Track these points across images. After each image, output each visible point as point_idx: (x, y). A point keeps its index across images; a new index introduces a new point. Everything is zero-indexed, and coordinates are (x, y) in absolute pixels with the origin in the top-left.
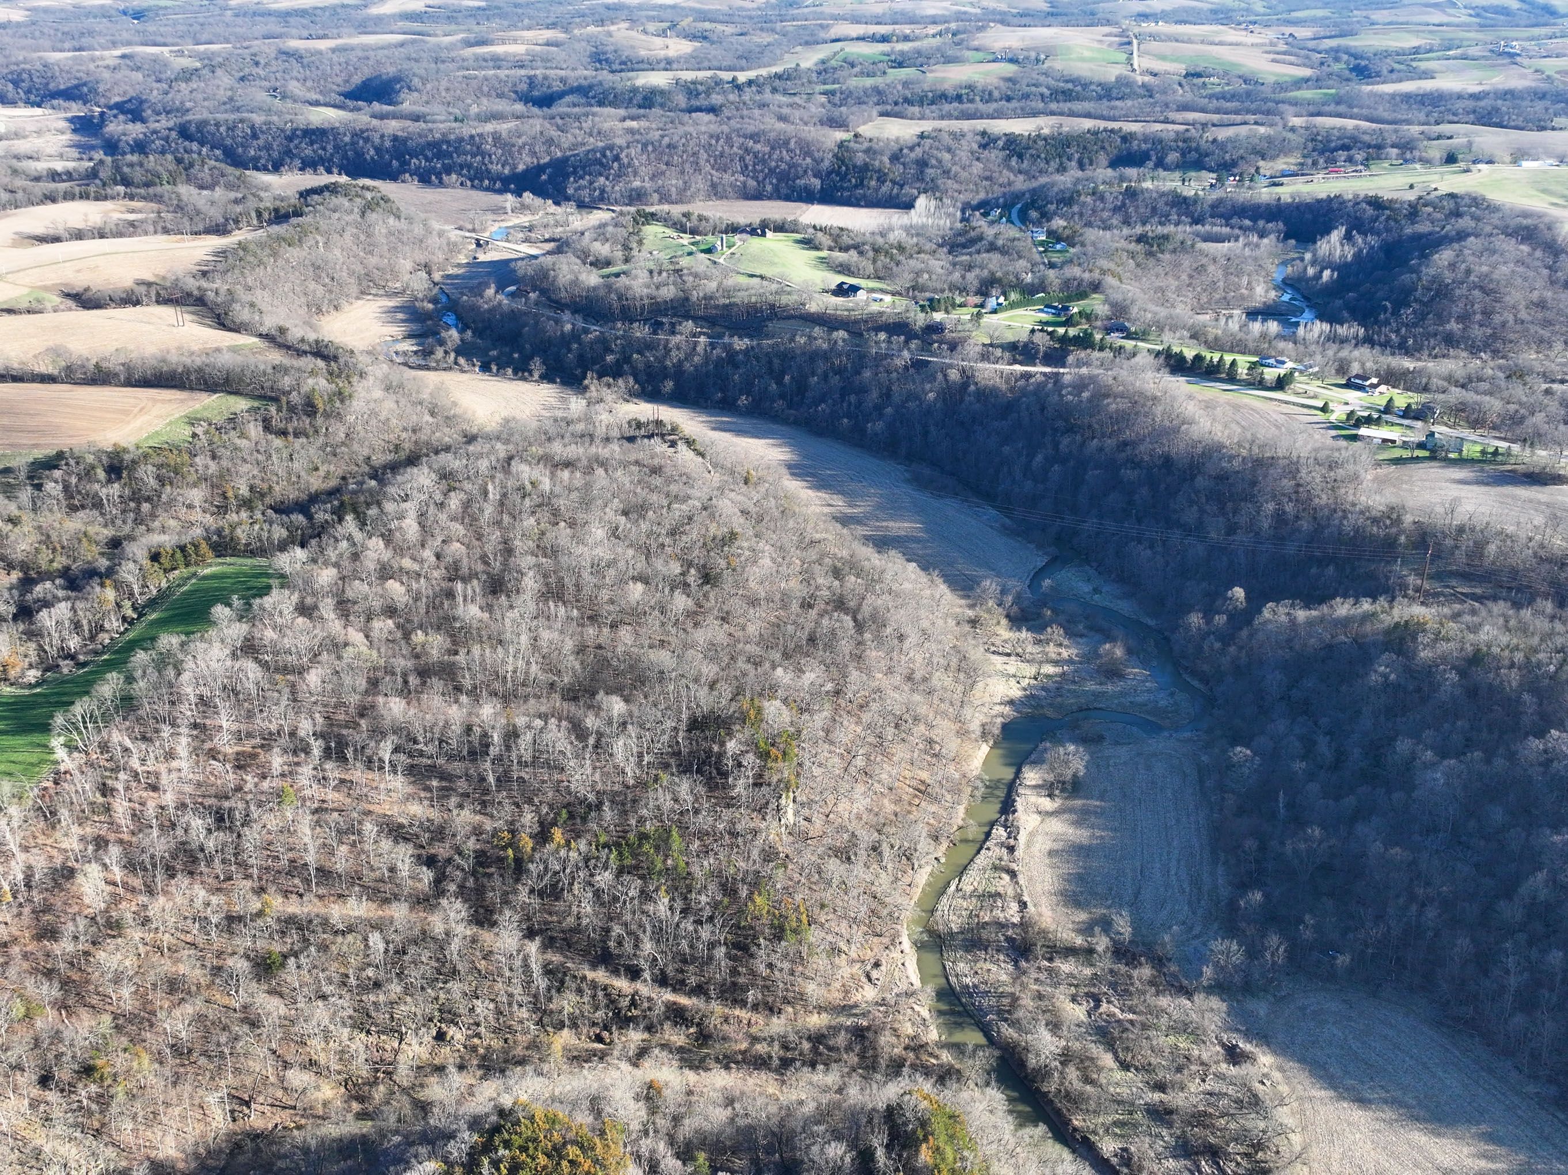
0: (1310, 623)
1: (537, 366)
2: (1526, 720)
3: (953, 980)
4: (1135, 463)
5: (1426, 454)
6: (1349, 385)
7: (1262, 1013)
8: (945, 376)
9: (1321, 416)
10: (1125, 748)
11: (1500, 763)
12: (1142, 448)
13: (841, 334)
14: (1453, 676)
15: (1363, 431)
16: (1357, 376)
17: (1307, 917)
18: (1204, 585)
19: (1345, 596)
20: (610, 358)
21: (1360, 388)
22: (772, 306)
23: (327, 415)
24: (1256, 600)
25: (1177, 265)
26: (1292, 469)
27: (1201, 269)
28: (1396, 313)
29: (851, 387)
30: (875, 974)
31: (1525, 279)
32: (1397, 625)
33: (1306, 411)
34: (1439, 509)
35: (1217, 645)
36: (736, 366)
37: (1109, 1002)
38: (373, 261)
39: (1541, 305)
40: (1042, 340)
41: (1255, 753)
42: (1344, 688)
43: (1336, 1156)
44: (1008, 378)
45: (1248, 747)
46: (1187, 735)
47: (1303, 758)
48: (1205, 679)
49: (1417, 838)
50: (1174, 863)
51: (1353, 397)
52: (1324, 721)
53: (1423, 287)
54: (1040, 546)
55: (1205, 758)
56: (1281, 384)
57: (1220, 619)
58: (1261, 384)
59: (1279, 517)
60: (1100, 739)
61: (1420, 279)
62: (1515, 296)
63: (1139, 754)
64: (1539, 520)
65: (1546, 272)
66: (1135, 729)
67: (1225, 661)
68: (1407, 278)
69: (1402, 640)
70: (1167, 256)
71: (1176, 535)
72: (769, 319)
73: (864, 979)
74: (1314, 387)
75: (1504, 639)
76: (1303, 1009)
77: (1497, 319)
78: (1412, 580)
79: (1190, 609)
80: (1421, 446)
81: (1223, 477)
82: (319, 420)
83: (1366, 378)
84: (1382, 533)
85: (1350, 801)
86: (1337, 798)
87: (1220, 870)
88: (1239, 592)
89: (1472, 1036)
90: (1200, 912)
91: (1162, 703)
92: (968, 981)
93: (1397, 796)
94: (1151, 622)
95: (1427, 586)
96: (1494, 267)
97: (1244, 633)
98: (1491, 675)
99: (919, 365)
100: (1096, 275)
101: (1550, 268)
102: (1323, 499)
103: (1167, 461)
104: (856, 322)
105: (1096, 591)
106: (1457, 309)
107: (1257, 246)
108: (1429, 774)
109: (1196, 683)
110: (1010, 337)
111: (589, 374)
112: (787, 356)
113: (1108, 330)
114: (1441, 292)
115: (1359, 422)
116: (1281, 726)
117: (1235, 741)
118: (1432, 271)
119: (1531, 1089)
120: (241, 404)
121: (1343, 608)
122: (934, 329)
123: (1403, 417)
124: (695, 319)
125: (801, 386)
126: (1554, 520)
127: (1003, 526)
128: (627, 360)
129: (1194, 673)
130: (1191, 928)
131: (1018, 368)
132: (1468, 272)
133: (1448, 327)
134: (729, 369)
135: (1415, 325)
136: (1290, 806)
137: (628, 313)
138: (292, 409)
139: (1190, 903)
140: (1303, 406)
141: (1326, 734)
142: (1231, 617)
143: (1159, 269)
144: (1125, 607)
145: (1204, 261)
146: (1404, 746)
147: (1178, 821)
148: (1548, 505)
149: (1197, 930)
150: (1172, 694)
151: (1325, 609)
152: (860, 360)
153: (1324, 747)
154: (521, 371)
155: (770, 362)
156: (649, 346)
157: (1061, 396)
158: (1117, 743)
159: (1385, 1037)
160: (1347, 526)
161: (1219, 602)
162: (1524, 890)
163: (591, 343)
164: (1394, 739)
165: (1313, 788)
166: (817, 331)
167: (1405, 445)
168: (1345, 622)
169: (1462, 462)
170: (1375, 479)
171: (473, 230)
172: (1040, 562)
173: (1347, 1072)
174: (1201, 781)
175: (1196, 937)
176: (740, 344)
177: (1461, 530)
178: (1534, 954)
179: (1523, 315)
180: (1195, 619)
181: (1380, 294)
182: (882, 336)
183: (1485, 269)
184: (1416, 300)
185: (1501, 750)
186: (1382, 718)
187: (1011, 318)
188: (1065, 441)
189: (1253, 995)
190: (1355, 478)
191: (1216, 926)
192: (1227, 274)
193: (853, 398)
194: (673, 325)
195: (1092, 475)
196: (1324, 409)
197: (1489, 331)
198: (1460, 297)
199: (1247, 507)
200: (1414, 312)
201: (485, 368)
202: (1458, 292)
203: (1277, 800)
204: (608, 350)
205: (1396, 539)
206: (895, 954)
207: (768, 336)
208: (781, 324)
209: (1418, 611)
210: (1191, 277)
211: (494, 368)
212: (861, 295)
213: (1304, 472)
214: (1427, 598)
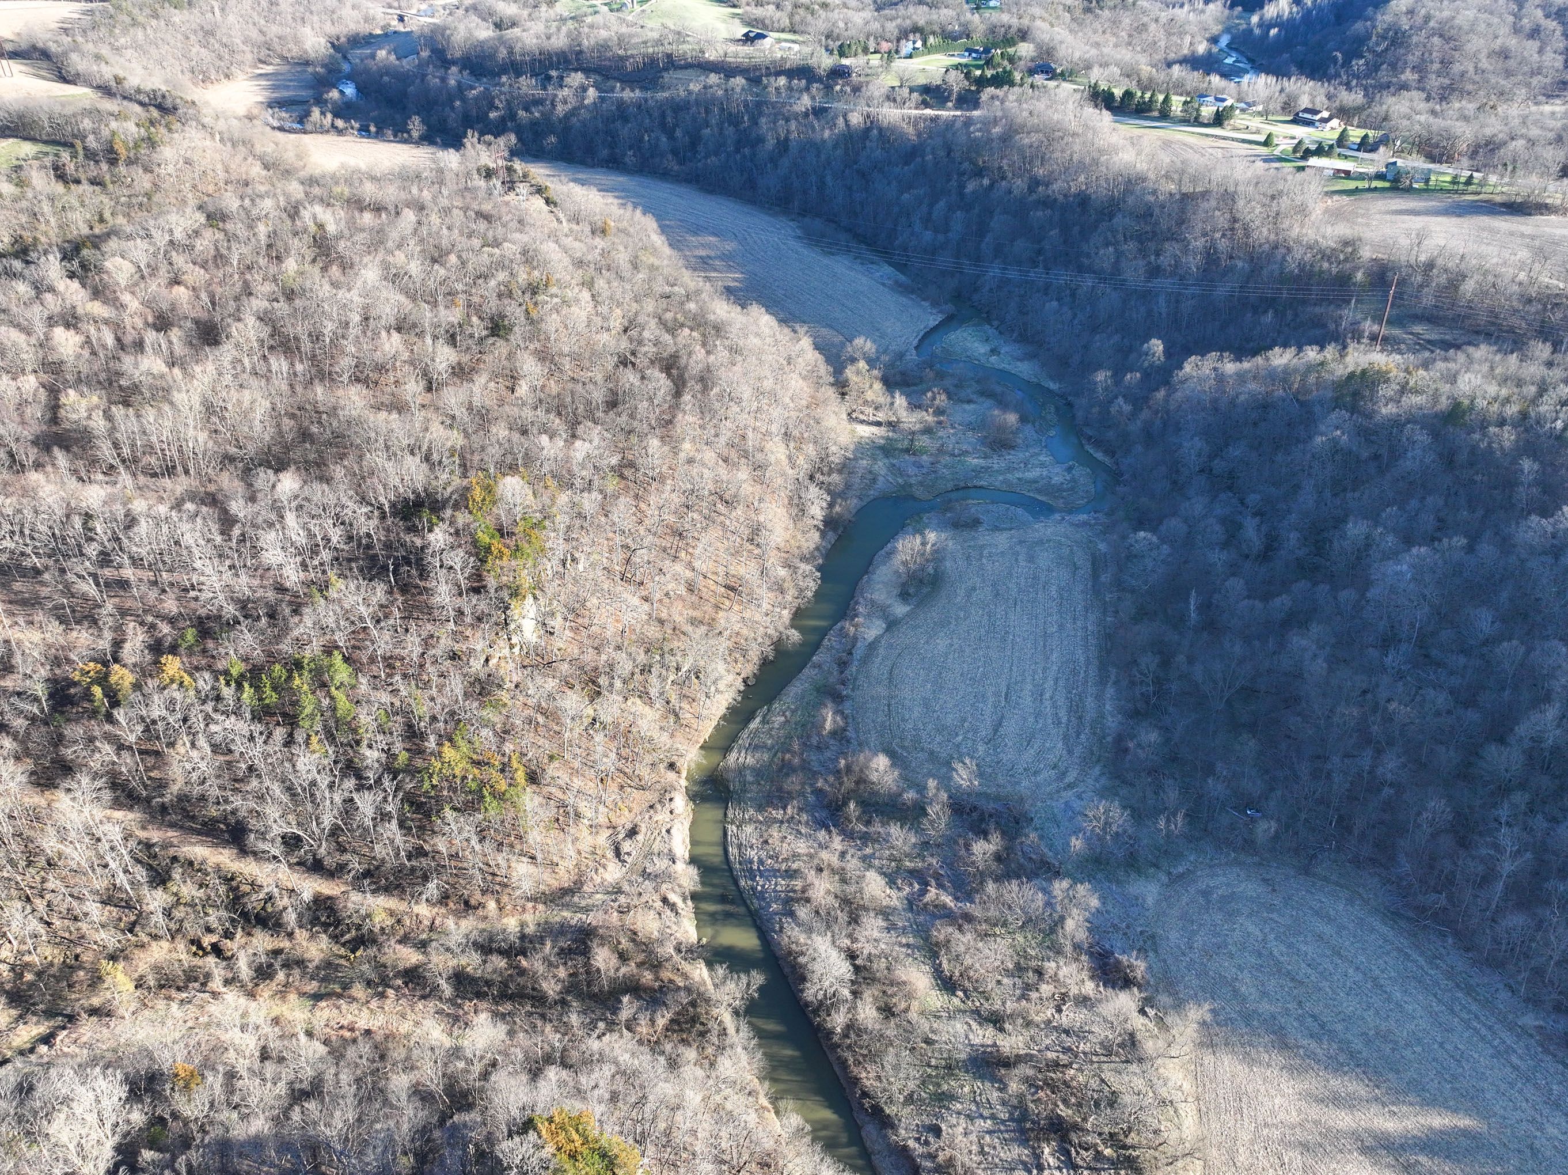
0: (1241, 377)
1: (416, 126)
2: (1522, 494)
3: (733, 851)
4: (1047, 203)
5: (1387, 185)
6: (1296, 121)
7: (1150, 901)
8: (846, 121)
9: (1263, 150)
10: (1006, 535)
11: (1487, 549)
12: (1055, 187)
13: (739, 81)
14: (1423, 438)
15: (1313, 161)
16: (1306, 110)
17: (1219, 765)
18: (1117, 338)
19: (1285, 345)
20: (492, 115)
21: (1309, 123)
22: (669, 56)
23: (130, 162)
24: (1176, 355)
25: (1115, 23)
26: (1228, 198)
27: (1142, 28)
28: (1347, 63)
29: (748, 140)
30: (626, 846)
31: (1489, 25)
32: (1351, 376)
33: (1246, 146)
34: (1404, 242)
35: (1127, 408)
36: (625, 120)
37: (940, 886)
38: (274, 30)
39: (1504, 54)
40: (957, 82)
41: (1163, 540)
42: (1279, 457)
43: (1245, 1136)
44: (915, 121)
45: (1154, 530)
46: (1083, 517)
47: (1225, 545)
48: (1111, 453)
49: (1373, 653)
50: (1050, 682)
51: (1300, 132)
52: (1253, 499)
53: (1378, 35)
54: (935, 304)
55: (1102, 547)
56: (1219, 119)
57: (1132, 378)
58: (1197, 122)
59: (1211, 256)
60: (975, 523)
61: (1374, 27)
62: (1476, 44)
63: (1021, 542)
64: (1524, 254)
65: (1511, 19)
66: (1020, 511)
67: (1135, 427)
68: (1359, 26)
69: (1356, 395)
70: (1107, 13)
71: (1088, 282)
72: (666, 69)
73: (610, 854)
74: (1255, 123)
75: (1492, 389)
76: (1206, 893)
77: (1456, 68)
78: (1369, 326)
79: (1099, 367)
80: (1380, 176)
81: (1146, 214)
82: (122, 169)
83: (1316, 112)
84: (1334, 270)
85: (1282, 602)
86: (1266, 597)
87: (1110, 691)
88: (1157, 346)
89: (1443, 935)
90: (1078, 751)
91: (1056, 480)
92: (752, 854)
93: (1347, 595)
94: (1053, 386)
95: (1384, 331)
96: (1457, 11)
97: (1161, 394)
98: (1477, 436)
99: (819, 112)
100: (1026, 22)
101: (1515, 15)
102: (1262, 233)
103: (1083, 200)
104: (756, 68)
105: (994, 351)
106: (1413, 59)
107: (1203, 11)
108: (1392, 568)
109: (1099, 456)
110: (922, 81)
111: (470, 132)
112: (679, 107)
113: (1032, 72)
114: (1397, 38)
115: (1308, 154)
116: (1197, 505)
117: (1140, 524)
118: (1388, 18)
119: (1529, 1020)
120: (28, 149)
121: (1281, 358)
122: (839, 73)
123: (1358, 150)
124: (587, 71)
125: (695, 141)
126: (1541, 254)
127: (896, 282)
128: (513, 116)
129: (1098, 443)
130: (1064, 774)
131: (928, 112)
132: (1427, 18)
133: (1403, 77)
134: (618, 124)
135: (1367, 76)
136: (1205, 607)
137: (515, 67)
138: (91, 155)
139: (1066, 738)
140: (1244, 141)
141: (1255, 515)
142: (1146, 375)
143: (1097, 25)
144: (1025, 369)
145: (1145, 19)
146: (1356, 529)
147: (1061, 627)
148: (1533, 238)
149: (1070, 778)
150: (1070, 469)
151: (1259, 360)
152: (757, 108)
153: (1251, 531)
154: (400, 134)
155: (663, 115)
156: (538, 102)
157: (969, 134)
158: (996, 528)
159: (1320, 937)
160: (1292, 266)
161: (1133, 356)
162: (1522, 730)
163: (476, 99)
164: (1344, 520)
165: (1236, 585)
166: (713, 78)
167: (1361, 177)
168: (1285, 376)
169: (1427, 191)
170: (1326, 211)
171: (400, 8)
172: (933, 320)
173: (1264, 994)
174: (1095, 576)
175: (1070, 786)
176: (629, 95)
177: (1430, 265)
178: (1539, 823)
179: (1484, 64)
180: (1101, 376)
181: (1331, 45)
182: (782, 81)
183: (1446, 14)
184: (1369, 50)
185: (1488, 534)
186: (1328, 494)
187: (927, 62)
188: (970, 187)
189: (1139, 872)
190: (1302, 211)
191: (1097, 770)
192: (1169, 34)
193: (747, 151)
194: (561, 78)
195: (998, 223)
196: (1266, 143)
197: (1447, 81)
198: (1417, 45)
199: (1171, 248)
200: (1367, 64)
201: (364, 131)
202: (1415, 39)
203: (1187, 601)
204: (492, 107)
205: (1349, 277)
206: (662, 816)
207: (663, 88)
208: (680, 74)
209: (1378, 359)
210: (1130, 36)
211: (373, 129)
212: (767, 42)
213: (1241, 203)
214: (1388, 344)
